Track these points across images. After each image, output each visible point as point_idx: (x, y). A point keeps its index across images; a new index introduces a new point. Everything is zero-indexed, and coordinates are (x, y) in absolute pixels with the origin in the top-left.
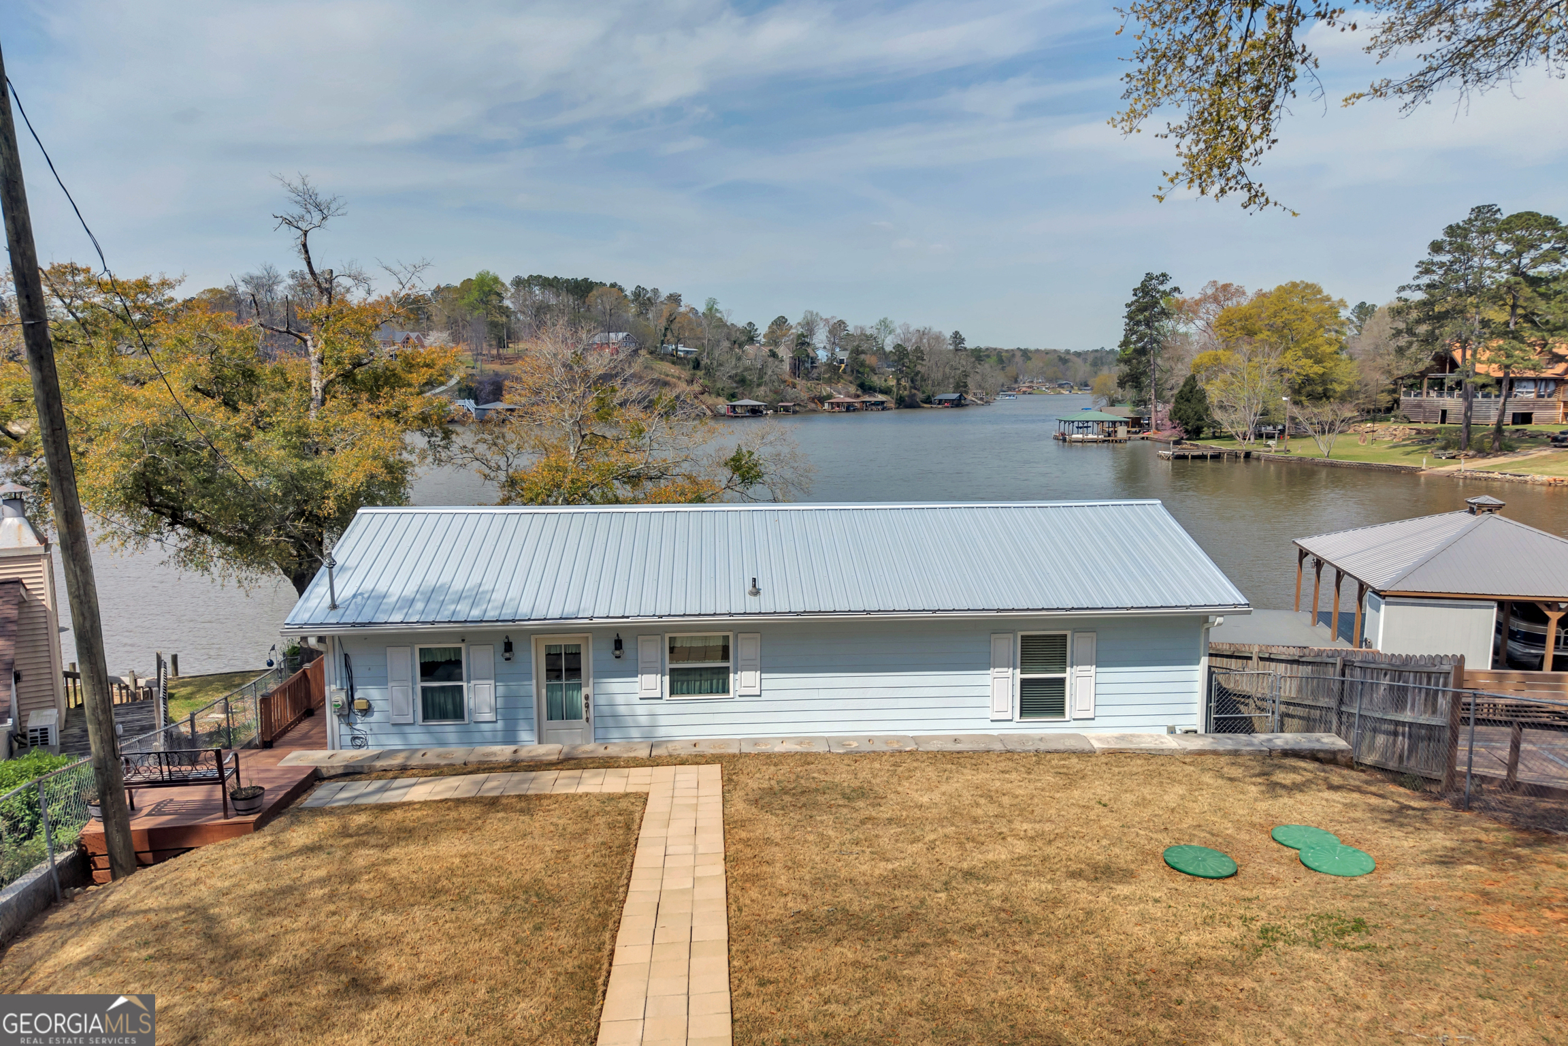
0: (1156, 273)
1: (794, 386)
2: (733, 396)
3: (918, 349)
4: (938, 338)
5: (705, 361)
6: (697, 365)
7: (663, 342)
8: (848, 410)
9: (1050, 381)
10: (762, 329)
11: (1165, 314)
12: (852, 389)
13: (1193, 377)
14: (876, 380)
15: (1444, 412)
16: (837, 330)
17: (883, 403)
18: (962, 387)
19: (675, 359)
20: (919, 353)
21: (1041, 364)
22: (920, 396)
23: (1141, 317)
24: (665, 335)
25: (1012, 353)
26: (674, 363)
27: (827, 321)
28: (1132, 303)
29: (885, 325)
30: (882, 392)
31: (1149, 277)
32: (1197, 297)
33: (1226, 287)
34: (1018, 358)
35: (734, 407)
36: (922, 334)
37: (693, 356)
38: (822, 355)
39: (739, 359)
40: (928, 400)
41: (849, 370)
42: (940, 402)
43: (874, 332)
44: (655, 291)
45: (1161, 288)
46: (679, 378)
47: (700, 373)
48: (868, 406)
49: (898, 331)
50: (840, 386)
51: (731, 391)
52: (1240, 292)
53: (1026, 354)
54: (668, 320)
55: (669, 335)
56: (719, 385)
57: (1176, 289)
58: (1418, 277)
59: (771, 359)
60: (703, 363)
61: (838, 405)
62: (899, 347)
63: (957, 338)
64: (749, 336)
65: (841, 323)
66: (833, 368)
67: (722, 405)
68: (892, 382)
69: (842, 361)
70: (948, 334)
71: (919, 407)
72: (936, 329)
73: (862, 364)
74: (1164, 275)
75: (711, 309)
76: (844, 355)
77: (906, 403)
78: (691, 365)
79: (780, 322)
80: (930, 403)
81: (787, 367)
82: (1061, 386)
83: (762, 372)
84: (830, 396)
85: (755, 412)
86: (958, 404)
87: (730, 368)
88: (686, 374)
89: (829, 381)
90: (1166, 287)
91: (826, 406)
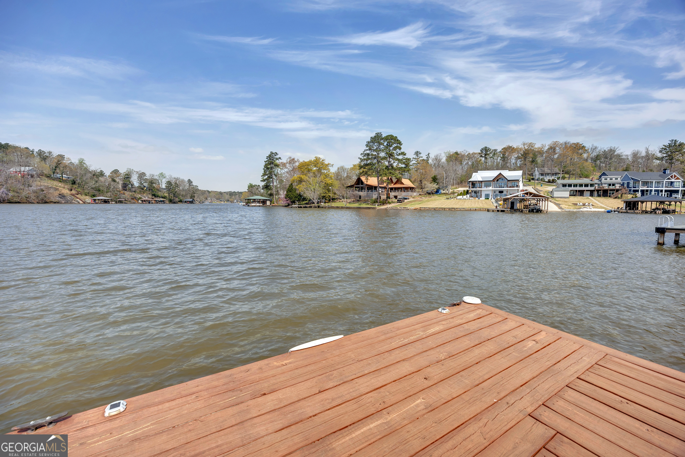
0: (274, 152)
1: (124, 194)
2: (94, 196)
3: (176, 183)
4: (183, 181)
5: (78, 181)
6: (74, 183)
7: (54, 173)
8: (149, 203)
9: (217, 199)
10: (107, 173)
11: (277, 166)
12: (150, 196)
13: (292, 184)
14: (160, 194)
15: (360, 196)
16: (141, 175)
17: (164, 201)
18: (192, 197)
19: (60, 180)
20: (177, 185)
21: (214, 194)
22: (177, 199)
23: (269, 166)
24: (55, 170)
25: (205, 191)
26: (60, 182)
27: (137, 172)
28: (267, 161)
29: (162, 175)
30: (162, 197)
31: (272, 153)
32: (285, 162)
33: (294, 159)
34: (207, 193)
35: (95, 200)
36: (177, 179)
37: (72, 179)
38: (136, 184)
39: (97, 182)
40: (181, 201)
41: (148, 189)
42: (185, 202)
43: (157, 178)
44: (50, 153)
45: (276, 157)
46: (64, 188)
47: (75, 186)
48: (157, 202)
49: (167, 177)
50: (145, 195)
51: (93, 194)
52: (298, 161)
53: (208, 191)
54: (57, 163)
55: (58, 171)
56: (86, 191)
57: (280, 158)
58: (364, 152)
59: (112, 183)
60: (77, 182)
61: (145, 201)
62: (169, 183)
63: (190, 182)
64: (102, 174)
65: (143, 174)
66: (141, 189)
67: (88, 199)
68: (166, 195)
69: (145, 187)
70: (186, 180)
71: (178, 203)
72: (182, 177)
73: (154, 187)
74: (276, 153)
75: (81, 162)
76: (146, 184)
77: (171, 201)
78: (71, 183)
79: (116, 172)
80: (182, 202)
81: (120, 186)
82: (221, 201)
83: (108, 188)
84: (140, 198)
85: (106, 202)
86: (191, 202)
87: (92, 184)
88: (68, 186)
89: (140, 193)
90: (278, 157)
91: (140, 201)
